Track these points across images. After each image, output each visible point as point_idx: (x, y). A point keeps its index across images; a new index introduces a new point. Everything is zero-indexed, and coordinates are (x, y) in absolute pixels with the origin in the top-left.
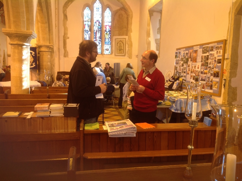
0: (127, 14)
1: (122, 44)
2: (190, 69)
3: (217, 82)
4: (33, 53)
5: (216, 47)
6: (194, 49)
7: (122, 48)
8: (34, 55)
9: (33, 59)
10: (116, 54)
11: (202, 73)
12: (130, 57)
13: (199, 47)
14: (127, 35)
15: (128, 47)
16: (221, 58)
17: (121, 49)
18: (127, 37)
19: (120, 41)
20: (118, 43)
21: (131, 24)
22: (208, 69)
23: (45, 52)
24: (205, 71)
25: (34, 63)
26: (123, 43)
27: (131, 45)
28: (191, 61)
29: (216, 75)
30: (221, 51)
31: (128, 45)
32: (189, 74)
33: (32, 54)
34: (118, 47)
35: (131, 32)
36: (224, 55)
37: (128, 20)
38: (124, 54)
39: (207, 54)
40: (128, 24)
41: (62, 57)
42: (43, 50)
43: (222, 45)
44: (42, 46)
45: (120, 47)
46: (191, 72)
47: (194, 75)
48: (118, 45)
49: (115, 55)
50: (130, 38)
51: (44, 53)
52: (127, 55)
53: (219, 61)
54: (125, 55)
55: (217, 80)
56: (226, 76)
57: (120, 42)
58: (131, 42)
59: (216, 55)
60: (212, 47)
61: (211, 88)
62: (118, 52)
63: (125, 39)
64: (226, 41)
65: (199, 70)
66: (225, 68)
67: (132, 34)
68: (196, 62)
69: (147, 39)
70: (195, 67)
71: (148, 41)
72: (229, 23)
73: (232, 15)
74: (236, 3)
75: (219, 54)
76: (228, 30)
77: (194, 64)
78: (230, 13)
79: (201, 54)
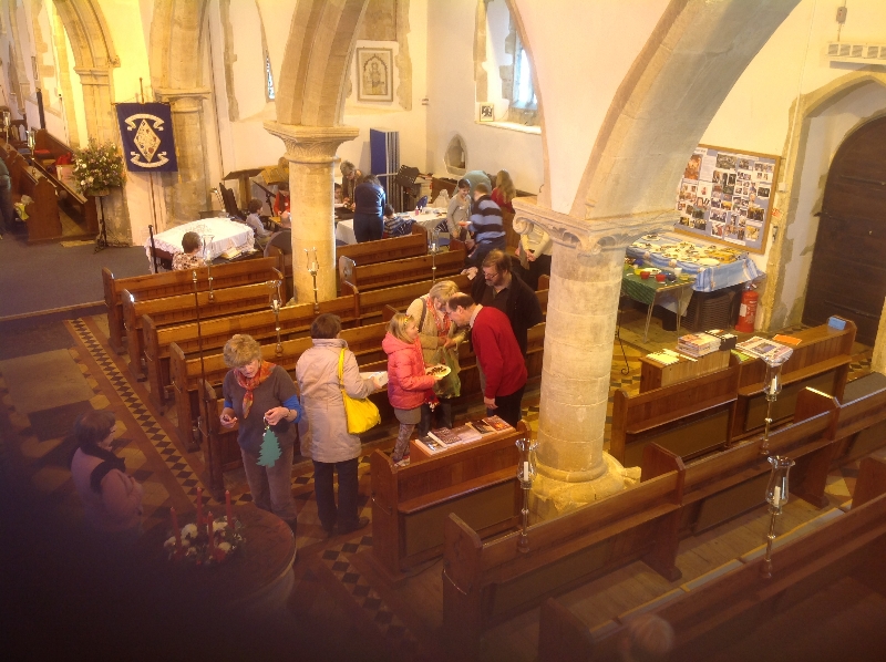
1: (381, 67)
3: (757, 229)
4: (159, 121)
5: (757, 165)
7: (383, 79)
8: (161, 129)
9: (158, 141)
10: (362, 97)
11: (714, 204)
12: (407, 106)
13: (706, 150)
14: (396, 40)
15: (400, 77)
16: (769, 187)
17: (379, 82)
18: (395, 46)
19: (375, 56)
20: (366, 64)
21: (408, 4)
22: (733, 202)
23: (188, 115)
24: (726, 203)
25: (165, 153)
26: (383, 63)
27: (407, 71)
29: (756, 215)
30: (771, 175)
31: (401, 70)
33: (155, 126)
34: (367, 74)
35: (409, 31)
36: (775, 183)
38: (389, 97)
39: (732, 171)
40: (396, 5)
41: (225, 120)
42: (183, 110)
43: (773, 165)
44: (179, 98)
45: (375, 76)
47: (692, 204)
48: (369, 67)
49: (359, 99)
50: (404, 48)
51: (186, 116)
52: (397, 99)
53: (763, 192)
54: (392, 100)
55: (758, 224)
56: (779, 219)
57: (375, 60)
58: (409, 60)
59: (754, 178)
60: (745, 162)
61: (741, 235)
62: (370, 90)
63: (391, 50)
64: (779, 161)
65: (708, 196)
66: (775, 206)
67: (408, 35)
68: (697, 178)
69: (475, 65)
70: (693, 188)
71: (479, 69)
72: (790, 129)
73: (798, 117)
74: (807, 97)
75: (763, 179)
76: (787, 141)
77: (691, 182)
78: (792, 110)
79: (714, 168)
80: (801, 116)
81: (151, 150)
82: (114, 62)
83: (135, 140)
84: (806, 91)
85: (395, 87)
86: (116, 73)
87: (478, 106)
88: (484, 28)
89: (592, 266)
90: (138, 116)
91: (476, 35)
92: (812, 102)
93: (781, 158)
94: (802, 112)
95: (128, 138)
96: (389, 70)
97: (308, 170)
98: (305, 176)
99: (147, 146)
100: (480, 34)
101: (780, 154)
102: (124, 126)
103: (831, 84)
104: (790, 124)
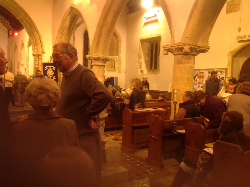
0: (117, 40)
1: (113, 62)
2: (198, 82)
4: (54, 68)
5: (220, 72)
6: (200, 71)
7: (114, 65)
8: (54, 70)
10: (108, 70)
12: (120, 72)
13: (205, 70)
14: (117, 56)
15: (118, 65)
16: (224, 77)
17: (112, 66)
18: (117, 57)
19: (112, 59)
21: (121, 47)
26: (114, 61)
27: (120, 63)
28: (198, 77)
30: (224, 74)
31: (118, 63)
32: (196, 85)
34: (110, 64)
35: (121, 53)
36: (226, 75)
37: (118, 44)
40: (118, 47)
43: (225, 71)
45: (112, 64)
46: (199, 84)
47: (202, 85)
48: (110, 62)
50: (119, 58)
52: (117, 70)
53: (223, 79)
54: (116, 71)
58: (121, 61)
59: (220, 75)
62: (110, 68)
64: (226, 69)
67: (121, 55)
68: (203, 78)
69: (139, 60)
70: (202, 81)
71: (140, 61)
72: (228, 61)
73: (230, 58)
74: (232, 52)
75: (222, 75)
76: (228, 64)
77: (201, 79)
78: (228, 56)
79: (208, 74)
80: (231, 57)
81: (51, 75)
82: (43, 52)
83: (47, 73)
84: (232, 50)
85: (117, 68)
86: (44, 55)
87: (139, 70)
88: (141, 51)
89: (187, 60)
90: (48, 66)
91: (139, 53)
92: (234, 53)
93: (227, 69)
94: (231, 56)
95: (45, 72)
96: (115, 63)
97: (98, 67)
98: (97, 69)
99: (50, 74)
100: (140, 52)
101: (226, 67)
102: (44, 69)
103: (238, 47)
104: (228, 59)
